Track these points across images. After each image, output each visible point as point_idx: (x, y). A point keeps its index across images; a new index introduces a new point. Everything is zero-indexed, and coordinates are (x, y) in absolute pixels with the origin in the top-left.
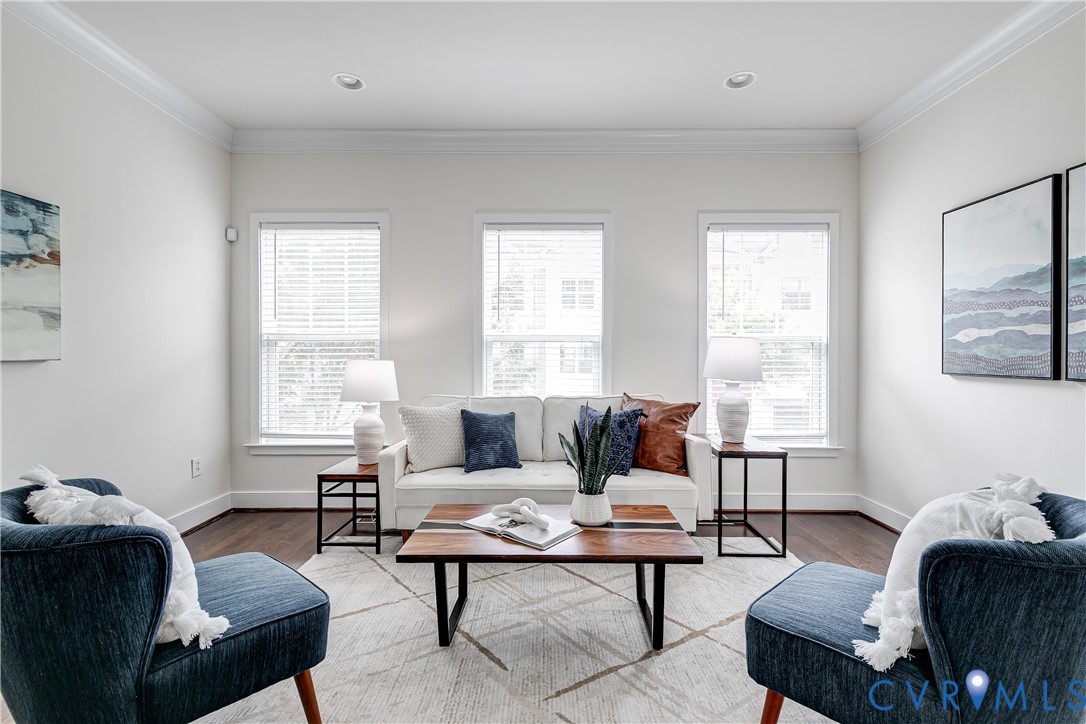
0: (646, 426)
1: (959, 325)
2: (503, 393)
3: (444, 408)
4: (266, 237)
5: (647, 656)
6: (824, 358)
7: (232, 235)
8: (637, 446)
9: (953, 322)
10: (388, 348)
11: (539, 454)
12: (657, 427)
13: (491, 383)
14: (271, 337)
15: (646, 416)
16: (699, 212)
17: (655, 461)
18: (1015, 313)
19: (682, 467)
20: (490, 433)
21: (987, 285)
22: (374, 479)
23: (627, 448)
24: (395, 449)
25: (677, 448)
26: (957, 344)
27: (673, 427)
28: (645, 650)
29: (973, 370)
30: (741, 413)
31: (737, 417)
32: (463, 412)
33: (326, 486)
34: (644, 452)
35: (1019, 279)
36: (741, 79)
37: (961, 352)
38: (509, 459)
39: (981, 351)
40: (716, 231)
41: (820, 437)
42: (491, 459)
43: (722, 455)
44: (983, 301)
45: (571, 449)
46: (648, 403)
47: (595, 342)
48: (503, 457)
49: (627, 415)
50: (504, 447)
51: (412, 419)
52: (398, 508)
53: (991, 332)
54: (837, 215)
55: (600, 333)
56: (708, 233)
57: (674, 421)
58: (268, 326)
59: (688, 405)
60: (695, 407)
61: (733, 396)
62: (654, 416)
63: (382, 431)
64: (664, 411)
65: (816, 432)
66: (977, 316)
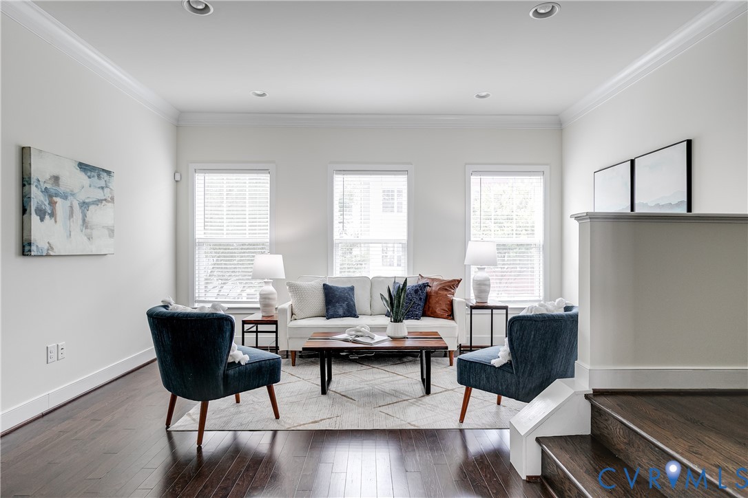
0: (430, 293)
2: (346, 275)
3: (313, 283)
4: (199, 179)
5: (422, 397)
6: (542, 253)
7: (178, 178)
8: (425, 304)
10: (275, 248)
11: (369, 311)
12: (436, 293)
13: (338, 269)
14: (201, 241)
15: (430, 287)
16: (466, 164)
17: (435, 312)
19: (451, 315)
20: (340, 297)
22: (275, 323)
23: (419, 305)
24: (286, 305)
25: (448, 304)
27: (446, 293)
28: (422, 395)
30: (485, 285)
31: (483, 287)
32: (324, 285)
33: (247, 327)
34: (429, 307)
36: (484, 94)
38: (351, 312)
40: (475, 175)
42: (341, 312)
43: (472, 308)
45: (387, 301)
46: (433, 280)
47: (402, 244)
48: (348, 311)
49: (420, 286)
50: (348, 305)
51: (294, 289)
52: (290, 338)
54: (548, 167)
55: (405, 238)
56: (472, 177)
57: (446, 289)
58: (199, 234)
59: (455, 280)
60: (459, 281)
61: (482, 275)
62: (435, 287)
63: (276, 296)
64: (441, 284)
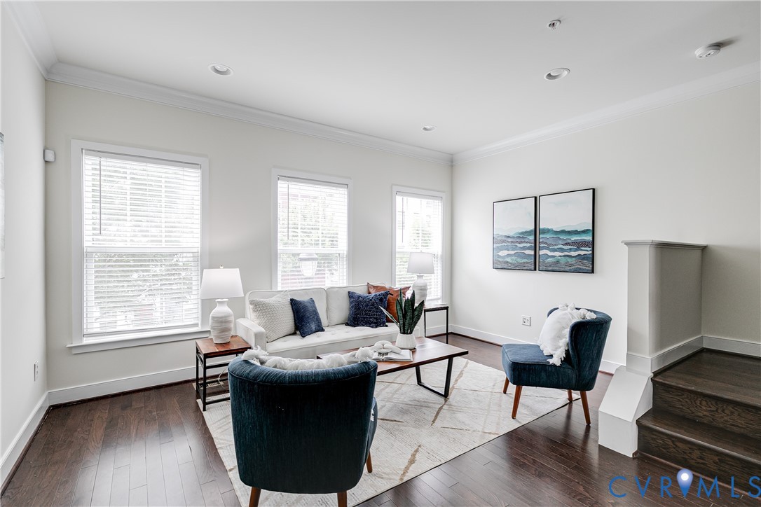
1: (500, 249)
3: (280, 300)
4: (89, 162)
5: (446, 401)
7: (49, 156)
9: (498, 247)
11: (326, 322)
14: (94, 250)
16: (393, 185)
18: (522, 245)
21: (511, 234)
26: (499, 256)
29: (505, 267)
32: (292, 300)
35: (523, 233)
36: (429, 127)
37: (501, 260)
39: (509, 260)
40: (400, 195)
41: (437, 299)
42: (313, 327)
44: (510, 240)
46: (377, 288)
48: (318, 325)
49: (383, 295)
50: (317, 320)
53: (513, 252)
54: (445, 194)
65: (436, 297)
66: (507, 246)
